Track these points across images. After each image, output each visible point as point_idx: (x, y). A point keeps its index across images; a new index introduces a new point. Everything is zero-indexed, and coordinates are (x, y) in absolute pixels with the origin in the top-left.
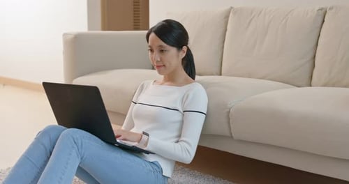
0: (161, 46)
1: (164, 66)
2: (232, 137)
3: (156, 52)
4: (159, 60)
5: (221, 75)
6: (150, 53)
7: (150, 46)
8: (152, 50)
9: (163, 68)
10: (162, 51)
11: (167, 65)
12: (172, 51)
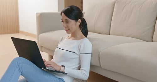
0: (66, 20)
1: (69, 29)
2: (101, 67)
3: (65, 22)
4: (66, 26)
5: (110, 34)
6: (62, 23)
7: (62, 20)
8: (63, 21)
9: (69, 31)
10: (67, 22)
11: (71, 29)
12: (72, 22)
